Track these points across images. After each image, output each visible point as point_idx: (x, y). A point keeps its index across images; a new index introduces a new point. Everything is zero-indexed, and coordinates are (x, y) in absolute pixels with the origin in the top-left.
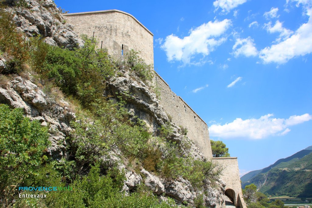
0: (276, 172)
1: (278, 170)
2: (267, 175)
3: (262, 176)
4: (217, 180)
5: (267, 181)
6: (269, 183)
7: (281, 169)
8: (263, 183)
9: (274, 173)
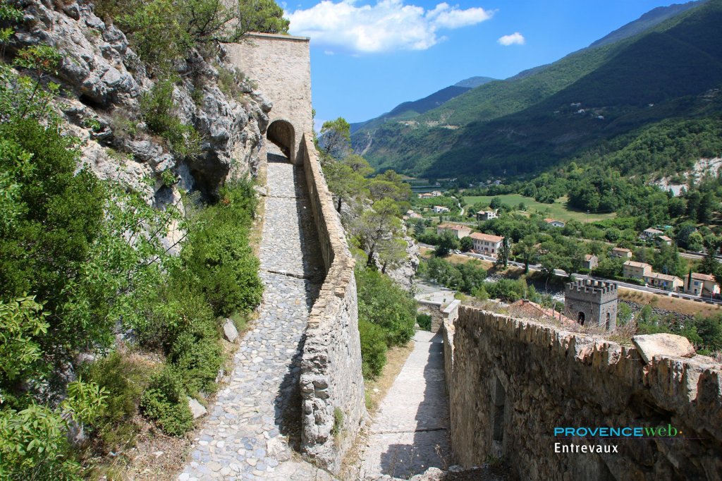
0: (392, 129)
1: (396, 124)
2: (374, 133)
3: (364, 135)
4: (249, 93)
5: (371, 146)
6: (375, 150)
7: (403, 122)
8: (364, 148)
9: (388, 130)
